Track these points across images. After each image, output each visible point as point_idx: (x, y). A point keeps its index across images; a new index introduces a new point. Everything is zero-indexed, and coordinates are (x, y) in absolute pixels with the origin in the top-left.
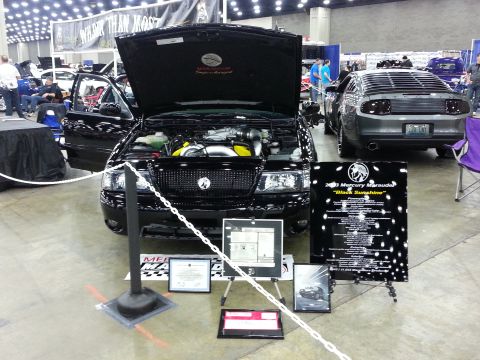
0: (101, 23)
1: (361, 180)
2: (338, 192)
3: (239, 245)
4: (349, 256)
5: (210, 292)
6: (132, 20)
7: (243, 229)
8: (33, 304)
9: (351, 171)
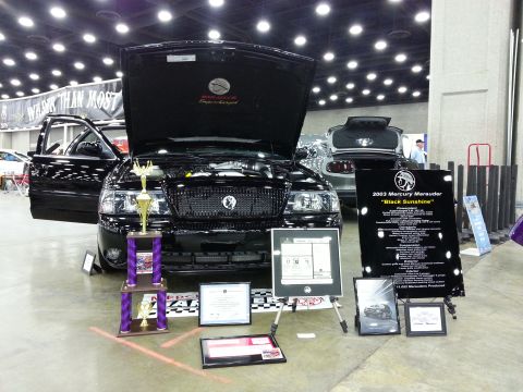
0: (52, 100)
1: (409, 189)
2: (386, 202)
3: (291, 259)
4: (404, 271)
5: (250, 324)
6: (87, 96)
7: (295, 240)
8: (18, 351)
9: (398, 179)
